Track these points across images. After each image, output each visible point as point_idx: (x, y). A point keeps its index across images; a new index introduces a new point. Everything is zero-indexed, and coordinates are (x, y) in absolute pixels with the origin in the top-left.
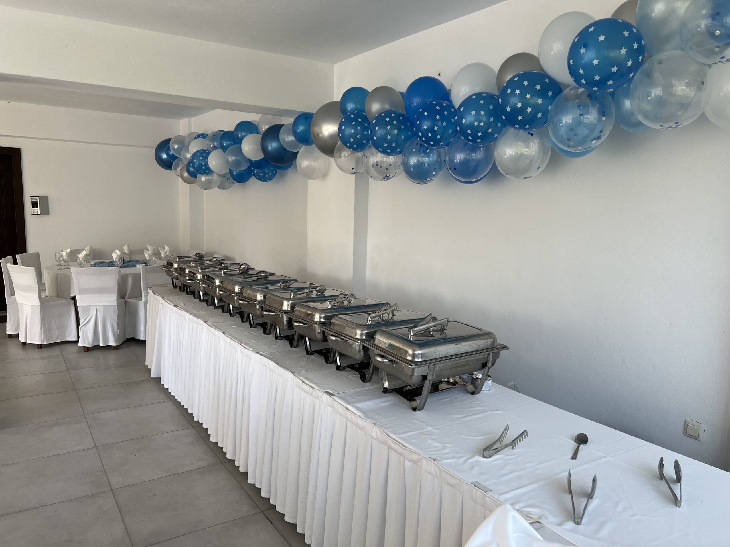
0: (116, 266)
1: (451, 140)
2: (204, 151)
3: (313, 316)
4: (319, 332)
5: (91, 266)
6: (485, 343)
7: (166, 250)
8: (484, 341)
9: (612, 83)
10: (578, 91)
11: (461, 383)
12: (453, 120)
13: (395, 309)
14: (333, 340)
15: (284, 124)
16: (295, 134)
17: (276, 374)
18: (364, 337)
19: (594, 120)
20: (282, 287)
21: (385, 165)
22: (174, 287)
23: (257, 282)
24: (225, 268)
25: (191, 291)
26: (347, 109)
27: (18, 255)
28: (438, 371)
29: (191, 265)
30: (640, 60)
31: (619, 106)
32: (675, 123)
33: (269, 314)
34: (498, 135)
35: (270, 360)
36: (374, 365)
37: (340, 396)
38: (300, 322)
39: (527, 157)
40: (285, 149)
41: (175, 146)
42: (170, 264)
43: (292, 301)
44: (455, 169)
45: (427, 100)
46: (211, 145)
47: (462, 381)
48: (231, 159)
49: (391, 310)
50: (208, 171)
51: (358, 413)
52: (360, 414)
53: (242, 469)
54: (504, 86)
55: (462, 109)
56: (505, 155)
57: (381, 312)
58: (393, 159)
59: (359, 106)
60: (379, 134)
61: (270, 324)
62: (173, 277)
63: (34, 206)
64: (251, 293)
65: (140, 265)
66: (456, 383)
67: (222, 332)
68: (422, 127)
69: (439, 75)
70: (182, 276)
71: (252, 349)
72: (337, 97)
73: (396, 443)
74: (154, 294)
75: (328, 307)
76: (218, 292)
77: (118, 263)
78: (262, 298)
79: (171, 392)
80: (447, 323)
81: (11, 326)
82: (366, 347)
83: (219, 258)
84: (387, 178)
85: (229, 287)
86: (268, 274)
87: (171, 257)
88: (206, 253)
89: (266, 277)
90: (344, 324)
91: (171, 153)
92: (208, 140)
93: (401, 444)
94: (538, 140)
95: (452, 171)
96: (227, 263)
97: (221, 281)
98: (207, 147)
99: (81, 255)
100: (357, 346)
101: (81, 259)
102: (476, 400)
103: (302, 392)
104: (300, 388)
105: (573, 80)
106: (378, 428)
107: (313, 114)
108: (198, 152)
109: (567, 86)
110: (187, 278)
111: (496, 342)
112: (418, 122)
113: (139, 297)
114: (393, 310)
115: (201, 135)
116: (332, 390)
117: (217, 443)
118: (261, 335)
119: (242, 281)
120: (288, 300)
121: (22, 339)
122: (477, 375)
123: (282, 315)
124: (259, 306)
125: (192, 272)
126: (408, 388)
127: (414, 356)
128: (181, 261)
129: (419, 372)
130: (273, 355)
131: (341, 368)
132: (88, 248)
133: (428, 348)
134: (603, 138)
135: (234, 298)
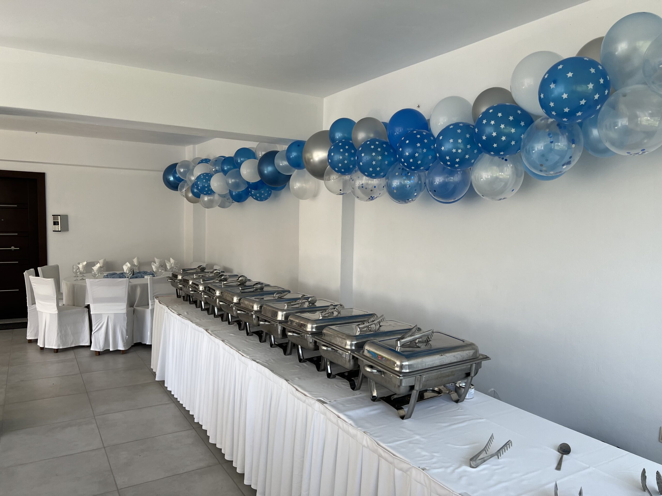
0: (126, 278)
1: (431, 165)
2: (207, 174)
3: (305, 326)
4: (311, 341)
5: (105, 277)
6: (468, 354)
7: (171, 263)
8: (467, 352)
9: (581, 115)
10: (548, 121)
11: (446, 392)
12: (432, 147)
13: (381, 320)
14: (324, 349)
15: (279, 151)
16: (288, 159)
17: (271, 381)
18: (353, 348)
19: (565, 147)
20: (276, 298)
21: (370, 187)
22: (179, 296)
23: (254, 293)
24: (225, 280)
25: (193, 300)
26: (335, 138)
27: (40, 268)
28: (424, 381)
29: (194, 277)
30: (606, 93)
31: (587, 134)
32: (641, 151)
33: (265, 324)
34: (474, 160)
35: (266, 368)
36: (363, 374)
37: (332, 404)
38: (294, 332)
39: (501, 180)
40: (279, 172)
41: (181, 170)
42: (175, 276)
43: (286, 311)
44: (435, 191)
45: (408, 129)
46: (213, 169)
47: (446, 389)
48: (231, 181)
49: (378, 321)
50: (210, 192)
51: (349, 421)
52: (351, 422)
53: (239, 470)
54: (480, 117)
55: (441, 138)
56: (482, 178)
57: (368, 323)
58: (377, 181)
59: (346, 135)
60: (365, 160)
61: (266, 333)
62: (178, 288)
63: (55, 223)
64: (249, 304)
65: (147, 276)
66: (441, 391)
67: (222, 340)
68: (404, 153)
69: (419, 106)
70: (186, 287)
71: (248, 357)
72: (327, 127)
73: (386, 451)
74: (160, 303)
75: (319, 318)
76: (218, 302)
77: (128, 274)
78: (258, 309)
79: (174, 395)
80: (432, 334)
81: (31, 332)
82: (355, 357)
83: (219, 270)
84: (372, 198)
85: (228, 298)
86: (264, 286)
87: (175, 268)
88: (207, 265)
89: (262, 289)
90: (335, 334)
91: (177, 176)
92: (211, 165)
93: (391, 453)
94: (511, 165)
95: (432, 193)
96: (226, 275)
97: (221, 293)
98: (209, 171)
99: (96, 268)
100: (347, 355)
101: (95, 271)
102: (460, 409)
103: (296, 399)
104: (293, 395)
105: (544, 112)
106: (368, 436)
107: (305, 141)
108: (202, 175)
109: (538, 117)
110: (190, 289)
111: (478, 352)
112: (401, 149)
113: (145, 305)
114: (380, 321)
115: (204, 160)
116: (324, 398)
117: (216, 444)
118: (257, 343)
119: (240, 292)
120: (282, 310)
121: (40, 344)
122: (460, 383)
123: (277, 325)
124: (256, 316)
125: (195, 283)
126: (395, 397)
127: (402, 367)
128: (185, 274)
129: (406, 382)
130: (268, 363)
131: (332, 376)
132: (101, 261)
133: (414, 360)
134: (573, 164)
135: (233, 308)
